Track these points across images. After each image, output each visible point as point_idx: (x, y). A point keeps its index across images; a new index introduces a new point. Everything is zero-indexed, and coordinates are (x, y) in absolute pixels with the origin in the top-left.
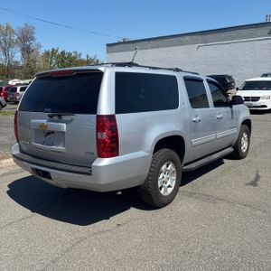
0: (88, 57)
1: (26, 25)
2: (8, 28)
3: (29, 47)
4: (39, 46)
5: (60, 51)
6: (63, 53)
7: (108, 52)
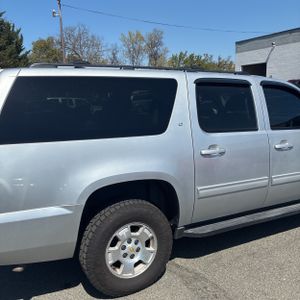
0: (220, 59)
1: (155, 30)
2: (138, 35)
3: (156, 53)
4: (166, 51)
5: (188, 55)
6: (192, 56)
7: (237, 52)
